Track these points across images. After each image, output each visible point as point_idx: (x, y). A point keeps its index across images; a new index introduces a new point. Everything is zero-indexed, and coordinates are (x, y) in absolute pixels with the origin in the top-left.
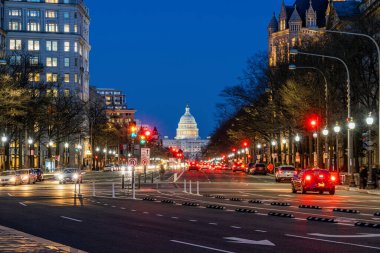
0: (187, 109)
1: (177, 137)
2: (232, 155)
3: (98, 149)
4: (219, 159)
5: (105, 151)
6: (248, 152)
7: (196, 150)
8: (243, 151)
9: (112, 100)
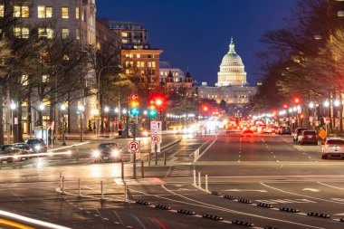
0: (232, 47)
1: (219, 84)
2: (282, 113)
3: (107, 109)
4: (269, 115)
5: (117, 110)
6: (300, 112)
7: (243, 101)
8: (295, 109)
9: (130, 36)
